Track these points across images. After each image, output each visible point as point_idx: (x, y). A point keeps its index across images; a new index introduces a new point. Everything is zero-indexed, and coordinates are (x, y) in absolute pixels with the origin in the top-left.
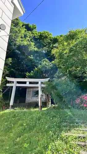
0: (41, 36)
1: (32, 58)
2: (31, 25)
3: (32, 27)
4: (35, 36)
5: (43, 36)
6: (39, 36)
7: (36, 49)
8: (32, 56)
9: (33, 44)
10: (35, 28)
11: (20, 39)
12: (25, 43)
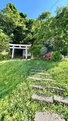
0: (30, 21)
1: (25, 34)
2: (24, 14)
3: (25, 15)
4: (27, 22)
5: (31, 22)
6: (29, 21)
7: (27, 29)
8: (25, 33)
9: (25, 26)
10: (27, 16)
11: (18, 22)
12: (21, 25)
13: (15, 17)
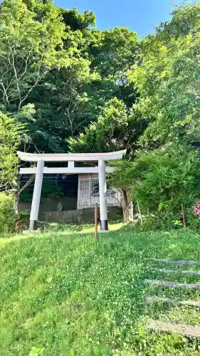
0: (107, 40)
1: (87, 99)
2: (80, 14)
3: (83, 19)
4: (92, 43)
5: (113, 41)
6: (102, 41)
7: (96, 76)
8: (85, 94)
9: (86, 63)
10: (92, 20)
11: (55, 52)
12: (67, 62)
13: (42, 34)
